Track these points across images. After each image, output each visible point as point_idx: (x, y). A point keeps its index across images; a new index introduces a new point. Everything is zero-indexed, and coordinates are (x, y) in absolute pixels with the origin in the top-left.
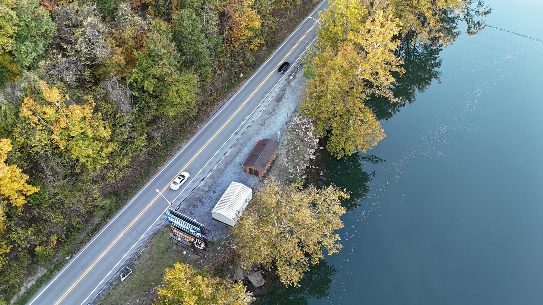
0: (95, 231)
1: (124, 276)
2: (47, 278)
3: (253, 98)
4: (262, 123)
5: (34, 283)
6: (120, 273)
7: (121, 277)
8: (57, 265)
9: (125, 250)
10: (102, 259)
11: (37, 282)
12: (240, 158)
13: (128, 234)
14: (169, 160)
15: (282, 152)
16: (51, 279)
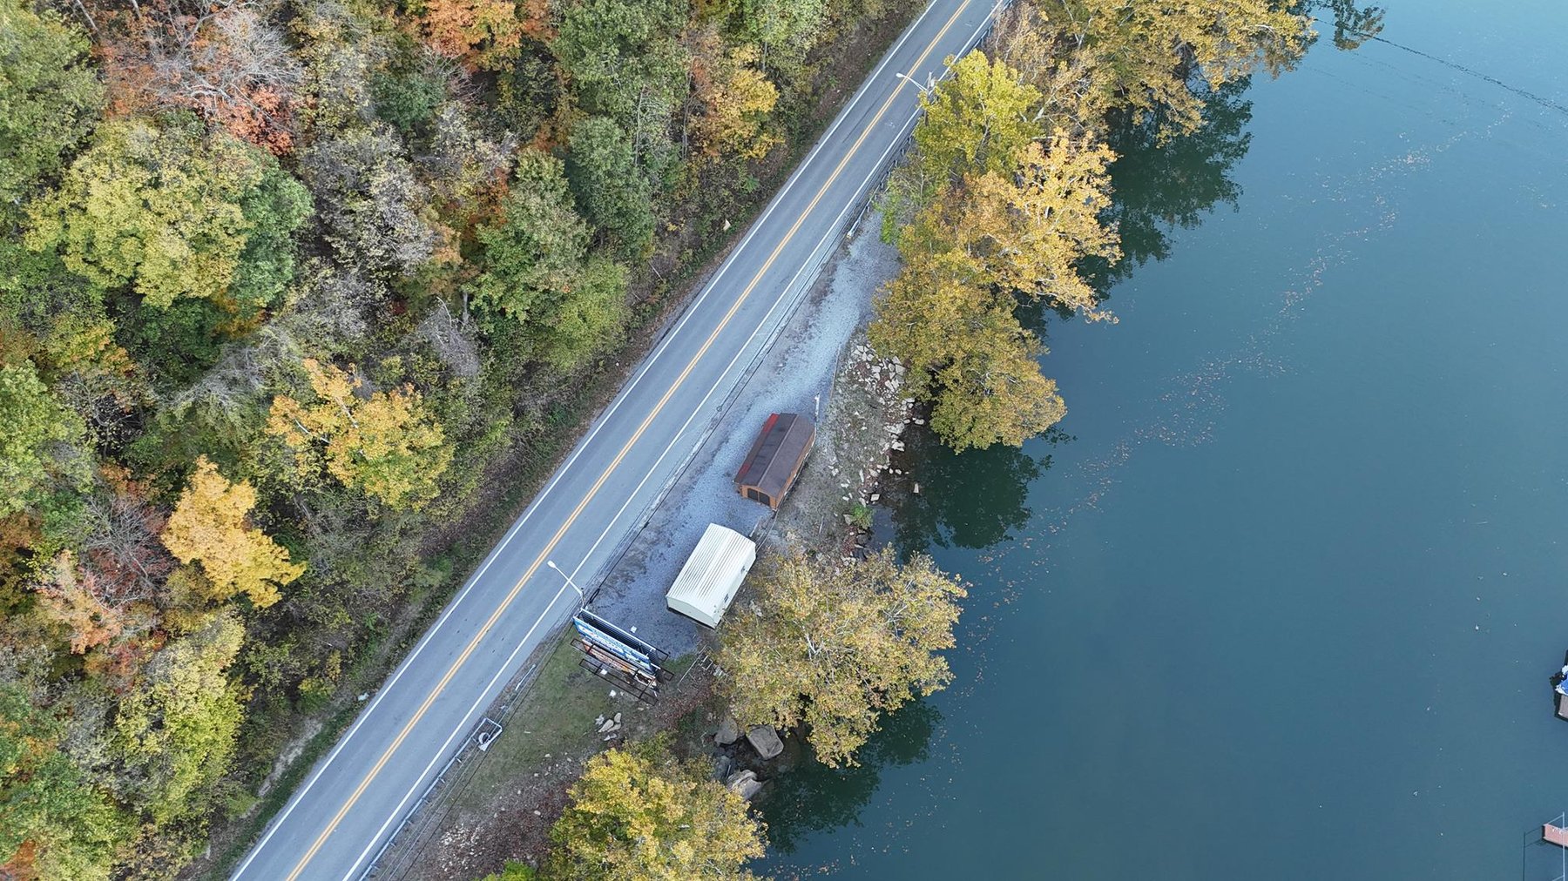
0: (414, 635)
1: (485, 740)
2: (327, 741)
3: (755, 292)
4: (778, 363)
5: (300, 753)
6: (479, 734)
7: (481, 741)
8: (343, 712)
9: (482, 683)
10: (436, 700)
11: (306, 750)
12: (727, 459)
13: (487, 645)
14: (562, 461)
15: (824, 441)
16: (334, 744)
